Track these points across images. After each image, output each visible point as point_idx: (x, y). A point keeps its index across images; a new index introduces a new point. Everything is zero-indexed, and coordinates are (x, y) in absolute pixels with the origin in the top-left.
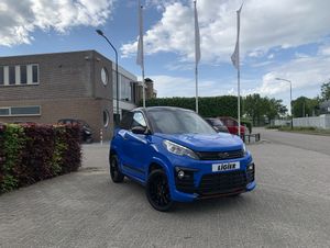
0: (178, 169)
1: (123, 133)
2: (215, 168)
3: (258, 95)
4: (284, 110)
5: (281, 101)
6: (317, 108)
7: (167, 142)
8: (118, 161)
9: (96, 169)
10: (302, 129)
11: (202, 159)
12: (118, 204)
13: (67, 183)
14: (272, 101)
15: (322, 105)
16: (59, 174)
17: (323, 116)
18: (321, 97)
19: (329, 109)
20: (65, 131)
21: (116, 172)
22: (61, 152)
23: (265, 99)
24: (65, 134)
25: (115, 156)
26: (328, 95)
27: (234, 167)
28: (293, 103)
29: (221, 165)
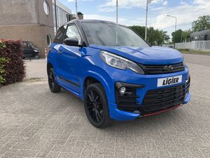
0: (119, 85)
1: (57, 47)
2: (160, 83)
3: (153, 28)
4: (167, 38)
5: (166, 32)
6: (188, 37)
7: (105, 54)
8: (54, 73)
11: (147, 73)
14: (161, 32)
15: (192, 35)
16: (4, 84)
17: (194, 42)
18: (191, 30)
19: (196, 38)
20: (5, 46)
21: (53, 84)
22: (3, 66)
23: (157, 31)
24: (5, 49)
25: (52, 69)
26: (196, 28)
27: (177, 81)
28: (173, 34)
29: (165, 79)
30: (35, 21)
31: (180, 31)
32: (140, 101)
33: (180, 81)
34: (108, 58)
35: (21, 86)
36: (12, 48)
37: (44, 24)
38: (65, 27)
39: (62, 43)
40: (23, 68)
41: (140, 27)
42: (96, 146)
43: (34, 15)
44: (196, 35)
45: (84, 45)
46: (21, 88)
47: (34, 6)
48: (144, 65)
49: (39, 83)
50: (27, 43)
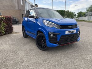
0: (50, 33)
2: (67, 33)
3: (69, 11)
4: (75, 15)
5: (75, 13)
6: (85, 15)
7: (45, 21)
8: (25, 30)
9: (18, 33)
10: (81, 21)
11: (61, 29)
12: (25, 47)
13: (6, 38)
16: (4, 34)
18: (86, 12)
19: (88, 15)
20: (5, 19)
21: (24, 34)
22: (4, 27)
23: (71, 12)
24: (5, 20)
25: (24, 28)
26: (88, 11)
27: (74, 32)
28: (78, 13)
29: (69, 31)
30: (17, 8)
31: (81, 12)
32: (58, 39)
33: (75, 32)
34: (46, 23)
35: (12, 35)
36: (8, 19)
37: (21, 9)
38: (29, 10)
39: (28, 17)
40: (12, 28)
41: (63, 11)
42: (41, 57)
43: (17, 5)
44: (88, 14)
45: (37, 18)
46: (11, 36)
47: (16, 2)
48: (60, 25)
49: (19, 34)
50: (14, 17)
